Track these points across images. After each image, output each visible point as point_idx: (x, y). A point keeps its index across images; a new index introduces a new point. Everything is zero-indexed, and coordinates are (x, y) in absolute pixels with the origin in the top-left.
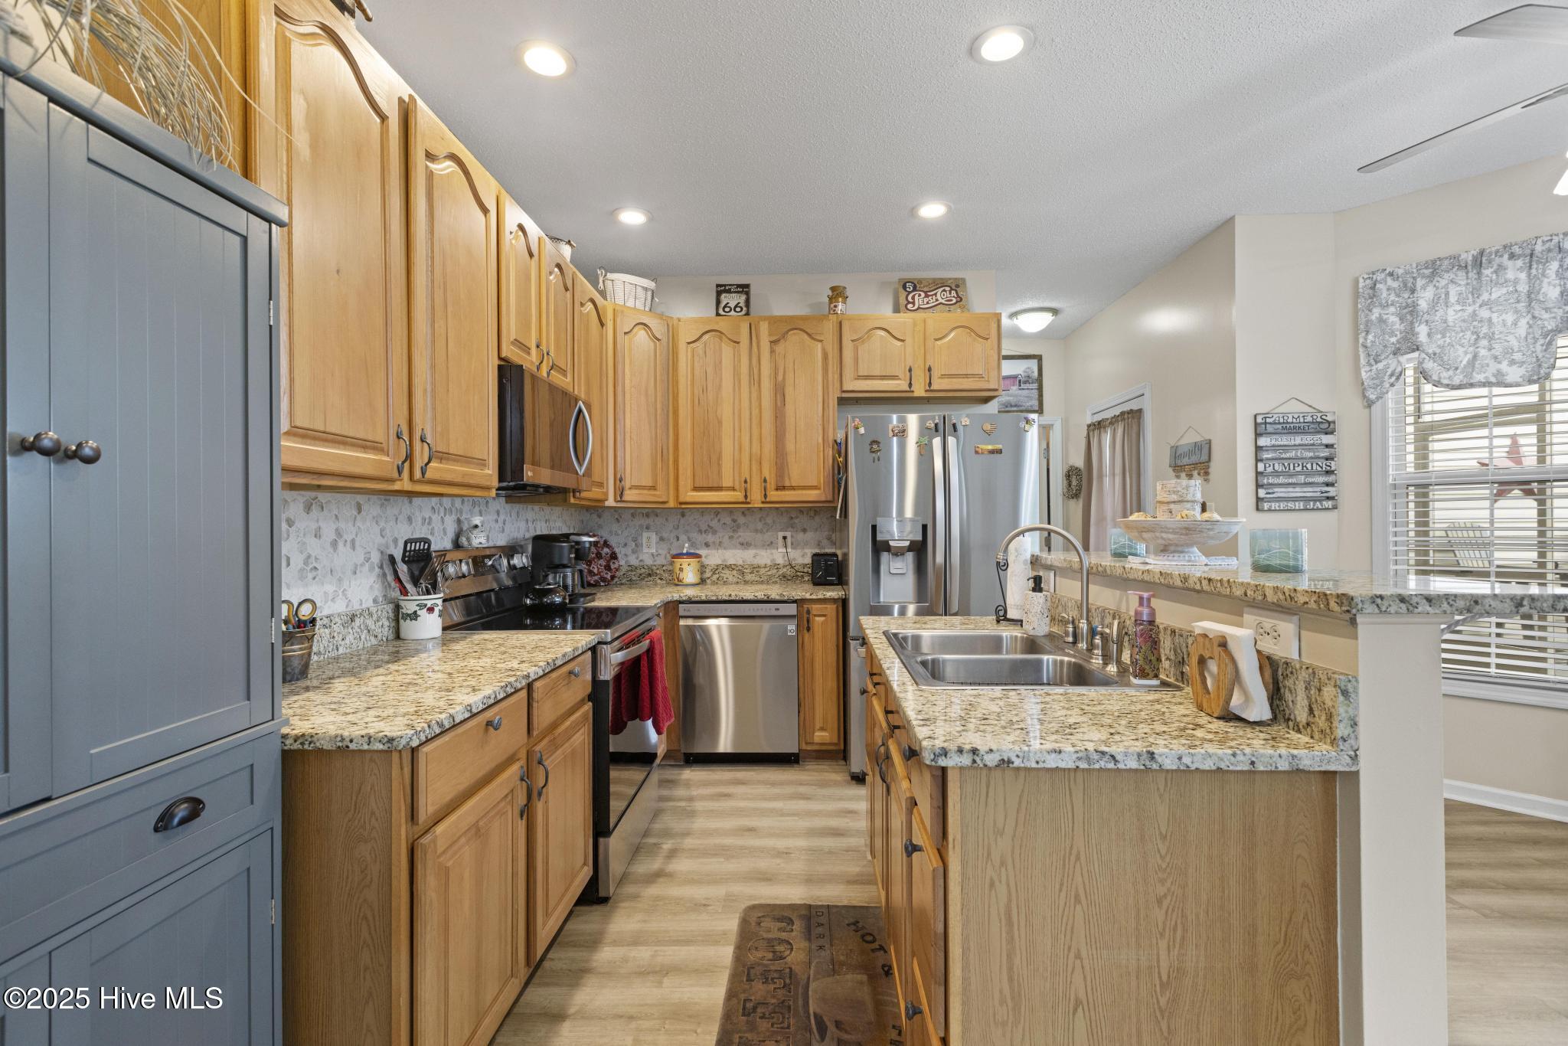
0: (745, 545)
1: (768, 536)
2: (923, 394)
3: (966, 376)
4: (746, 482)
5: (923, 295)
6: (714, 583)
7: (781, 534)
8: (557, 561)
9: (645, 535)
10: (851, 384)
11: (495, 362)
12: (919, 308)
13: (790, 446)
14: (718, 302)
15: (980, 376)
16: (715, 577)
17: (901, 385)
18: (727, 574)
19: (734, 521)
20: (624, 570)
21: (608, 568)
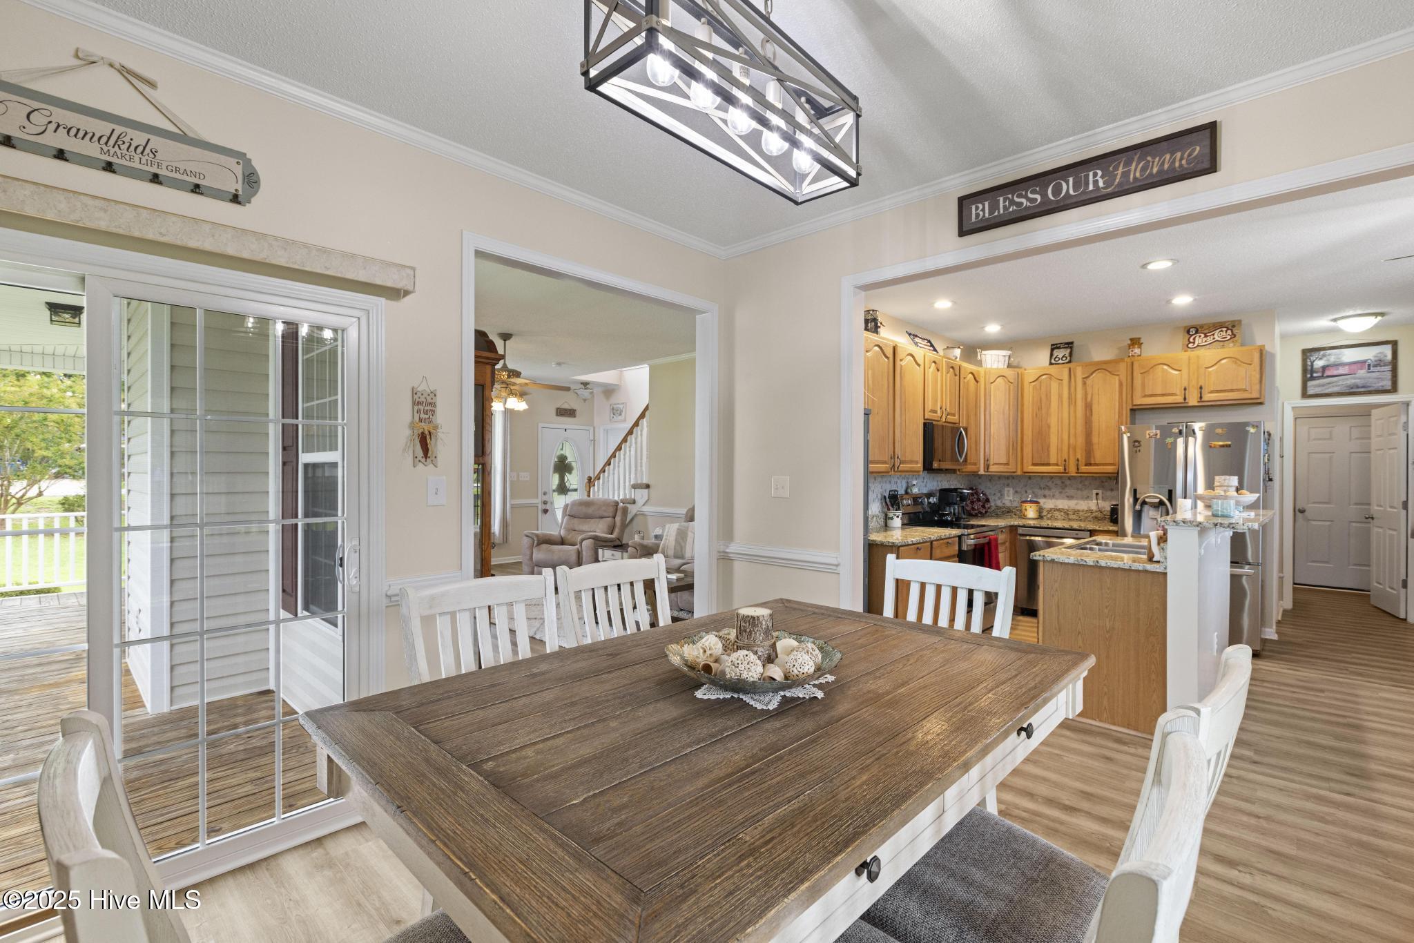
0: (1070, 497)
1: (1085, 493)
2: (1197, 404)
3: (1232, 391)
4: (1065, 461)
5: (1203, 336)
6: (1048, 519)
7: (1095, 492)
8: (951, 501)
9: (1006, 489)
10: (1139, 400)
11: (922, 421)
12: (1198, 346)
13: (1095, 440)
14: (1052, 355)
15: (1245, 390)
16: (1049, 516)
17: (1179, 399)
18: (1057, 514)
19: (1063, 483)
20: (993, 508)
21: (983, 507)
